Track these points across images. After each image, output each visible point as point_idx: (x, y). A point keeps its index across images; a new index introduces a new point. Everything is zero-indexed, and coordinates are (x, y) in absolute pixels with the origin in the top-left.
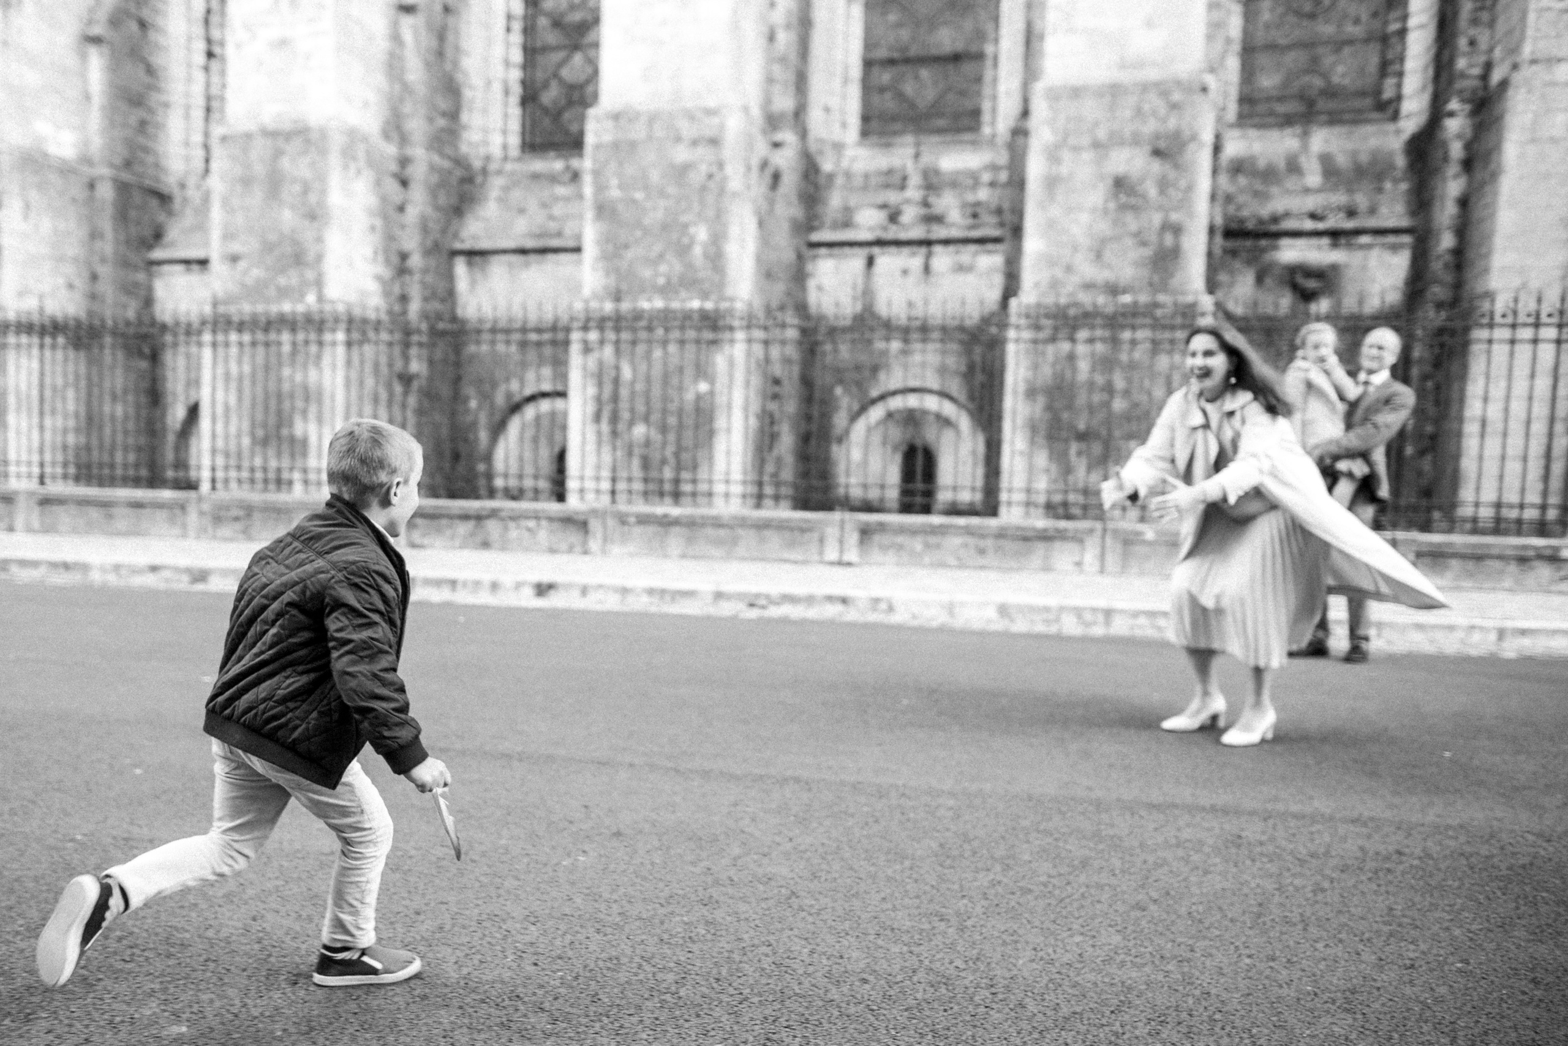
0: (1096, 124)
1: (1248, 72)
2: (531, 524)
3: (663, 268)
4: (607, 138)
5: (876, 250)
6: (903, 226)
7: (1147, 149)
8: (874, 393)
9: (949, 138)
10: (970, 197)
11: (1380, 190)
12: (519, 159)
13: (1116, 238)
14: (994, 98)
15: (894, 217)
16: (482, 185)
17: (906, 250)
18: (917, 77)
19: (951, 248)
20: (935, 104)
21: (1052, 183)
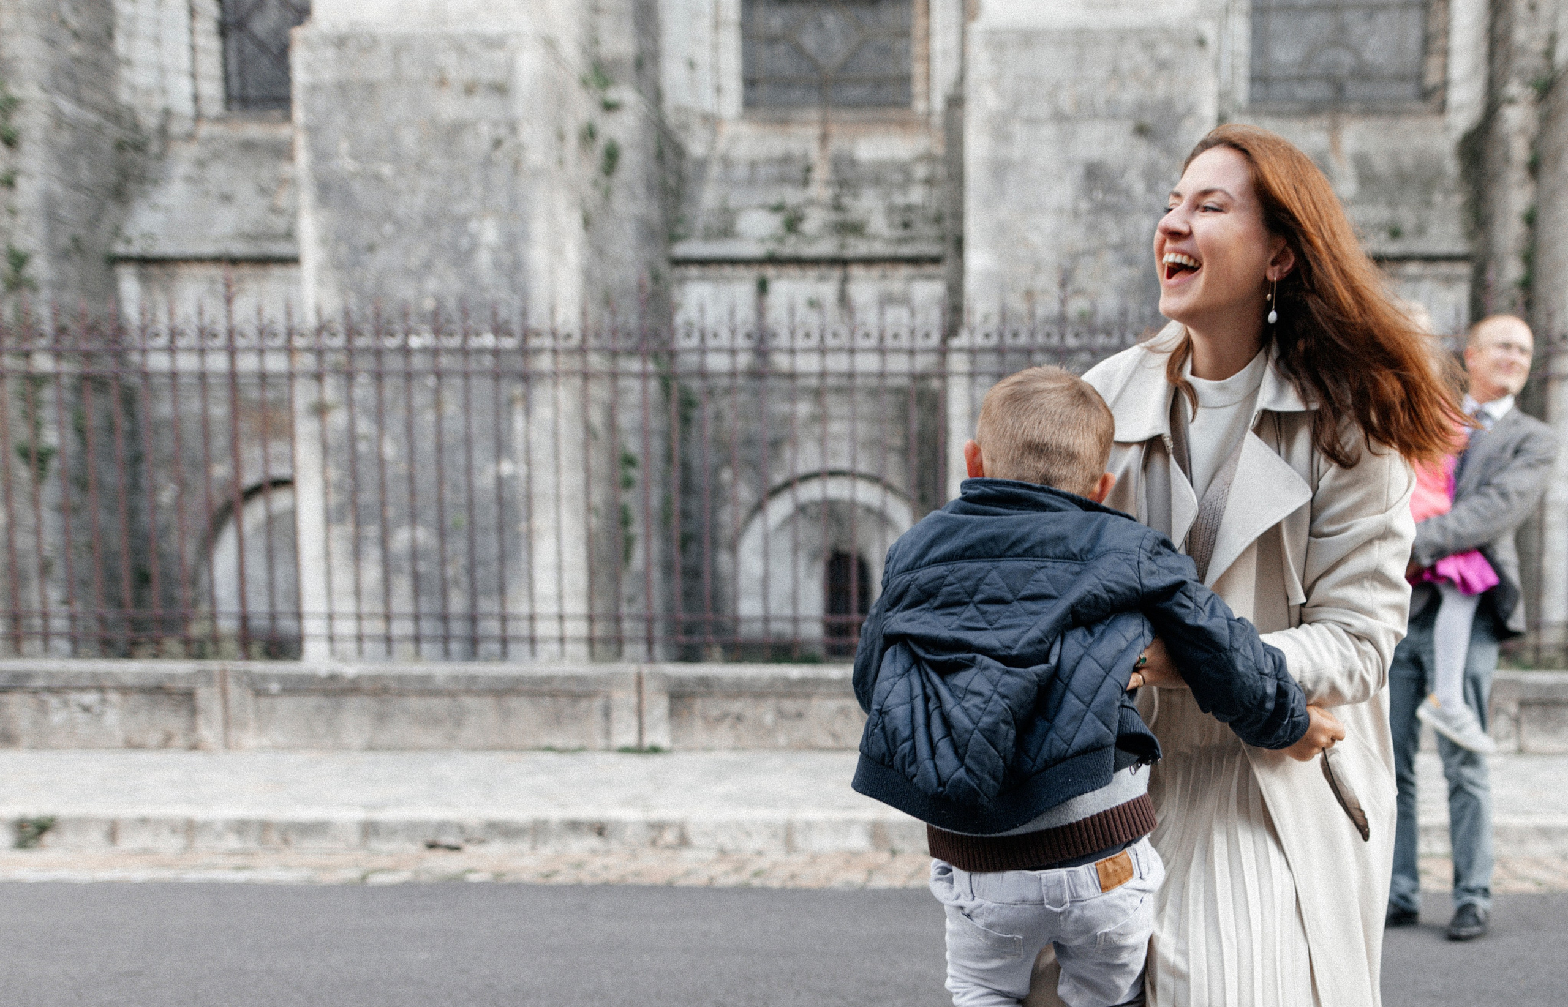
0: (1057, 86)
1: (1260, 40)
2: (90, 698)
3: (432, 284)
4: (328, 76)
5: (770, 272)
6: (804, 235)
7: (1129, 124)
8: (778, 478)
9: (867, 114)
10: (899, 199)
11: (1428, 204)
12: (218, 120)
13: (1094, 253)
14: (928, 59)
15: (793, 224)
16: (161, 156)
17: (812, 273)
18: (820, 26)
19: (876, 271)
20: (844, 67)
21: (999, 170)
